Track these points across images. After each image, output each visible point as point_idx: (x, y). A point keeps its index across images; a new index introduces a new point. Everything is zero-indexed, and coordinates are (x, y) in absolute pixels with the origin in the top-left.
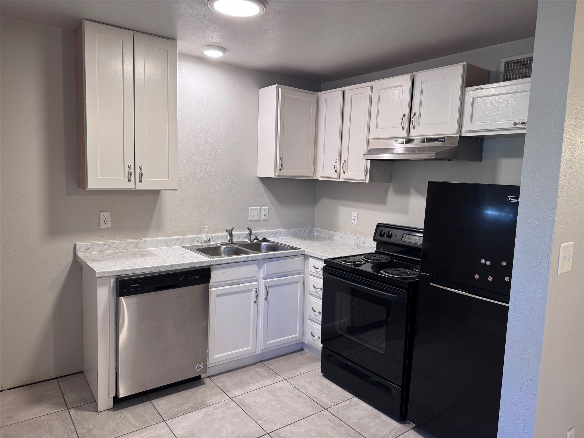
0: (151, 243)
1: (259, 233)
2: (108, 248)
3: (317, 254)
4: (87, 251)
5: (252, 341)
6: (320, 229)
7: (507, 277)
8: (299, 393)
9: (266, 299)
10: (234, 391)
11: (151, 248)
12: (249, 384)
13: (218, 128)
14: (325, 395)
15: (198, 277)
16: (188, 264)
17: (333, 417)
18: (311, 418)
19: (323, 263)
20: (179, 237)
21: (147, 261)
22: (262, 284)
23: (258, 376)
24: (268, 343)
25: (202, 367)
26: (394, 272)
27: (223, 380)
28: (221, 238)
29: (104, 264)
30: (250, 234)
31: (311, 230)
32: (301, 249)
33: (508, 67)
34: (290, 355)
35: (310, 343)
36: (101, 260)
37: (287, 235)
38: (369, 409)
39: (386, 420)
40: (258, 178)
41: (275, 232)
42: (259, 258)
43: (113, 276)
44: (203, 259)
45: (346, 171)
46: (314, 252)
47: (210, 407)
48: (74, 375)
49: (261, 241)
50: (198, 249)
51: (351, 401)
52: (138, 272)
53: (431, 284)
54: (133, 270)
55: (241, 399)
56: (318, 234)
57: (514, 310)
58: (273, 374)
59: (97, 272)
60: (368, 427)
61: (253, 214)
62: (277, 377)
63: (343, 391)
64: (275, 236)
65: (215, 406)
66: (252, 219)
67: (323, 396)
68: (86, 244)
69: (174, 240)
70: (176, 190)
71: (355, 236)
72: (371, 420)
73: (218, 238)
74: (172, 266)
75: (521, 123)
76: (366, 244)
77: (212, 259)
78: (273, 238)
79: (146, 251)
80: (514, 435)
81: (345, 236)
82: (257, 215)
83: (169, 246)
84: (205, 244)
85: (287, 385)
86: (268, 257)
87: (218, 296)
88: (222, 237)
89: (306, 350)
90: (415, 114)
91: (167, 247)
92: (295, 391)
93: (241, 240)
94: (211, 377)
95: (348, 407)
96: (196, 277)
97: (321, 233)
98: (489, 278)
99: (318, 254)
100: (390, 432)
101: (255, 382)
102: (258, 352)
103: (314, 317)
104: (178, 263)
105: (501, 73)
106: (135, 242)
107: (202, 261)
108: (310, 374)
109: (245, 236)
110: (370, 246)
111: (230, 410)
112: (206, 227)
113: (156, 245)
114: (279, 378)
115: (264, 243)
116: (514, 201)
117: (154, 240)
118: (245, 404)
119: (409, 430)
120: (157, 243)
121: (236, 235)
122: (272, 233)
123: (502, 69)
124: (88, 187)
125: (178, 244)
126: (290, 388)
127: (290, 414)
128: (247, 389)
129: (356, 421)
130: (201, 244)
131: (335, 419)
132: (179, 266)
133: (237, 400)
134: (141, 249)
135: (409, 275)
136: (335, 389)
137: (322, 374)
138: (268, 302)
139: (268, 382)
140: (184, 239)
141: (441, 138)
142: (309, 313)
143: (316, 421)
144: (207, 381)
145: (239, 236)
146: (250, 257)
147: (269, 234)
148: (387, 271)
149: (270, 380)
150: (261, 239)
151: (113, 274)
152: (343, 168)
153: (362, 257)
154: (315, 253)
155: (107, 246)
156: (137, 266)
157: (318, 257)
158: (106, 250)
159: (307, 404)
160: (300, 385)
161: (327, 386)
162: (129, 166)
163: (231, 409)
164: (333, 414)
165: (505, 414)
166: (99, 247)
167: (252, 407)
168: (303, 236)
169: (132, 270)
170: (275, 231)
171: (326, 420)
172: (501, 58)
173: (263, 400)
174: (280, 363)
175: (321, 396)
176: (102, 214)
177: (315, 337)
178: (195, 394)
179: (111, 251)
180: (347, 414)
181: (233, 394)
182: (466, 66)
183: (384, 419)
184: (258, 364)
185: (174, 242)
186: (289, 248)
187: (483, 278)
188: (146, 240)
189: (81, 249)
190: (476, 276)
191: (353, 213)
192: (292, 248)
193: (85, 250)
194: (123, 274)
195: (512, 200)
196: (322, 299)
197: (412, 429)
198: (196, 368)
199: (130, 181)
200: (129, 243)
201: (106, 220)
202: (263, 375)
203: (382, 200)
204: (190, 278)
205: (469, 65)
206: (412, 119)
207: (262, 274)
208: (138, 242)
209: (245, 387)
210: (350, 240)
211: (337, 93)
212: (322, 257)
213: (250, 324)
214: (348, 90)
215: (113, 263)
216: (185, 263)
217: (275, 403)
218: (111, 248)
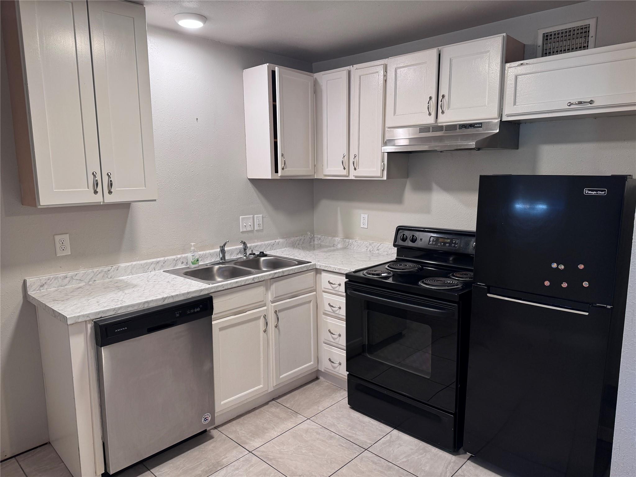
0: (125, 270)
1: (256, 246)
2: (70, 281)
3: (332, 267)
4: (41, 288)
5: (263, 377)
6: (322, 236)
7: (586, 282)
8: (330, 434)
9: (276, 327)
10: (251, 442)
11: (125, 276)
12: (267, 430)
13: (197, 120)
14: (360, 432)
15: (198, 309)
16: (183, 294)
17: (377, 458)
18: (353, 463)
19: (345, 278)
20: (158, 259)
21: (128, 295)
22: (271, 309)
23: (275, 418)
24: (281, 377)
25: (210, 418)
26: (435, 283)
27: (235, 429)
28: (210, 257)
29: (73, 304)
30: (245, 249)
31: (311, 238)
32: (311, 262)
33: (547, 39)
34: (305, 387)
35: (327, 370)
36: (67, 300)
37: (286, 246)
38: (414, 442)
39: (437, 453)
40: (248, 180)
41: (272, 244)
42: (266, 278)
43: (90, 320)
44: (200, 286)
45: (357, 167)
46: (328, 265)
47: (229, 468)
48: (37, 449)
49: (258, 256)
50: (185, 272)
51: (391, 435)
52: (122, 312)
53: (489, 295)
54: (116, 310)
55: (263, 452)
56: (319, 242)
57: (632, 325)
58: (292, 414)
59: (68, 317)
60: (421, 465)
61: (245, 225)
62: (298, 417)
63: (379, 424)
64: (272, 248)
65: (234, 465)
66: (245, 230)
67: (357, 433)
68: (40, 279)
69: (153, 264)
70: (155, 200)
71: (367, 242)
72: (421, 456)
73: (207, 256)
74: (164, 299)
75: (577, 103)
76: (381, 250)
77: (211, 286)
78: (270, 251)
79: (121, 281)
80: (633, 469)
81: (354, 243)
82: (250, 225)
83: (147, 272)
84: (193, 266)
85: (313, 425)
86: (276, 276)
87: (221, 329)
88: (211, 255)
89: (321, 378)
90: (443, 96)
91: (145, 273)
92: (324, 432)
93: (234, 257)
94: (218, 428)
95: (390, 443)
96: (196, 310)
97: (323, 241)
98: (562, 285)
99: (334, 268)
100: (447, 468)
101: (274, 426)
102: (271, 389)
103: (332, 340)
104: (170, 295)
105: (539, 46)
106: (104, 270)
107: (201, 288)
108: (335, 408)
109: (239, 252)
110: (386, 253)
111: (253, 468)
112: (192, 244)
113: (131, 272)
114: (301, 418)
115: (262, 259)
116: (592, 194)
117: (128, 266)
118: (269, 456)
119: (466, 462)
120: (132, 269)
121: (229, 251)
122: (269, 245)
123: (540, 42)
124: (41, 204)
125: (159, 268)
126: (317, 429)
127: (327, 462)
128: (268, 437)
129: (405, 460)
130: (186, 265)
131: (380, 461)
132: (173, 299)
133: (259, 453)
134: (113, 278)
135: (454, 286)
136: (369, 423)
137: (349, 406)
138: (279, 329)
139: (289, 425)
140: (165, 262)
141: (477, 124)
142: (324, 336)
143: (360, 467)
144: (214, 433)
145: (231, 252)
146: (256, 278)
147: (266, 247)
148: (426, 282)
149: (291, 422)
150: (257, 253)
151: (89, 317)
152: (354, 164)
153: (386, 267)
154: (330, 266)
155: (68, 279)
156: (119, 303)
157: (334, 271)
158: (67, 284)
159: (343, 446)
160: (328, 423)
161: (359, 421)
162: (93, 174)
163: (255, 466)
164: (376, 455)
165: (620, 446)
166: (58, 281)
167: (280, 460)
168: (302, 245)
169: (114, 309)
170: (271, 242)
171: (371, 464)
172: (538, 29)
173: (291, 449)
174: (297, 399)
175: (356, 434)
176: (57, 238)
177: (334, 363)
178: (204, 452)
179: (74, 285)
180: (392, 451)
181: (252, 446)
182: (505, 38)
183: (435, 452)
184: (270, 403)
185: (153, 266)
186: (297, 263)
187: (556, 284)
188: (118, 267)
189: (33, 287)
190: (546, 283)
191: (362, 215)
192: (300, 263)
193: (39, 287)
194: (102, 317)
195: (589, 192)
196: (345, 320)
197: (468, 460)
198: (202, 421)
199: (96, 192)
200: (96, 272)
201: (63, 245)
202: (281, 417)
203: (398, 200)
204: (189, 312)
205: (508, 36)
206: (441, 103)
207: (270, 297)
208: (109, 271)
209: (264, 435)
210: (361, 247)
211: (340, 74)
212: (339, 270)
213: (260, 358)
214: (355, 70)
215: (84, 302)
216: (180, 294)
217: (306, 451)
218: (74, 281)
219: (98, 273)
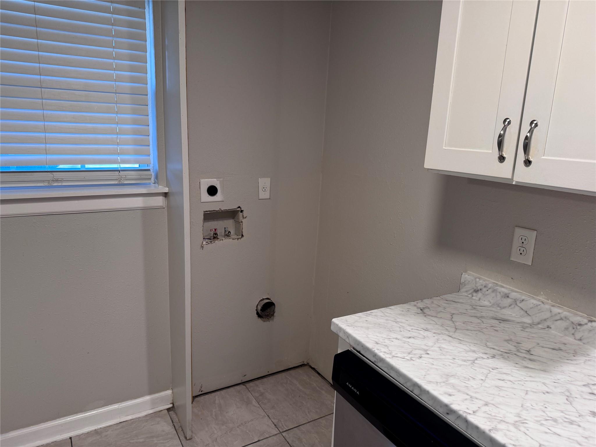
2: (511, 305)
4: (474, 294)
68: (476, 281)
155: (509, 300)
158: (506, 307)
162: (505, 122)
166: (496, 296)
176: (519, 232)
179: (516, 314)
189: (467, 286)
193: (472, 290)
201: (524, 246)
218: (517, 308)
219: (558, 317)
